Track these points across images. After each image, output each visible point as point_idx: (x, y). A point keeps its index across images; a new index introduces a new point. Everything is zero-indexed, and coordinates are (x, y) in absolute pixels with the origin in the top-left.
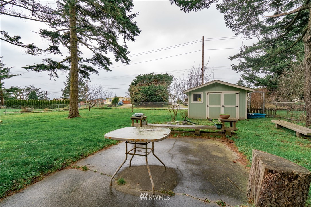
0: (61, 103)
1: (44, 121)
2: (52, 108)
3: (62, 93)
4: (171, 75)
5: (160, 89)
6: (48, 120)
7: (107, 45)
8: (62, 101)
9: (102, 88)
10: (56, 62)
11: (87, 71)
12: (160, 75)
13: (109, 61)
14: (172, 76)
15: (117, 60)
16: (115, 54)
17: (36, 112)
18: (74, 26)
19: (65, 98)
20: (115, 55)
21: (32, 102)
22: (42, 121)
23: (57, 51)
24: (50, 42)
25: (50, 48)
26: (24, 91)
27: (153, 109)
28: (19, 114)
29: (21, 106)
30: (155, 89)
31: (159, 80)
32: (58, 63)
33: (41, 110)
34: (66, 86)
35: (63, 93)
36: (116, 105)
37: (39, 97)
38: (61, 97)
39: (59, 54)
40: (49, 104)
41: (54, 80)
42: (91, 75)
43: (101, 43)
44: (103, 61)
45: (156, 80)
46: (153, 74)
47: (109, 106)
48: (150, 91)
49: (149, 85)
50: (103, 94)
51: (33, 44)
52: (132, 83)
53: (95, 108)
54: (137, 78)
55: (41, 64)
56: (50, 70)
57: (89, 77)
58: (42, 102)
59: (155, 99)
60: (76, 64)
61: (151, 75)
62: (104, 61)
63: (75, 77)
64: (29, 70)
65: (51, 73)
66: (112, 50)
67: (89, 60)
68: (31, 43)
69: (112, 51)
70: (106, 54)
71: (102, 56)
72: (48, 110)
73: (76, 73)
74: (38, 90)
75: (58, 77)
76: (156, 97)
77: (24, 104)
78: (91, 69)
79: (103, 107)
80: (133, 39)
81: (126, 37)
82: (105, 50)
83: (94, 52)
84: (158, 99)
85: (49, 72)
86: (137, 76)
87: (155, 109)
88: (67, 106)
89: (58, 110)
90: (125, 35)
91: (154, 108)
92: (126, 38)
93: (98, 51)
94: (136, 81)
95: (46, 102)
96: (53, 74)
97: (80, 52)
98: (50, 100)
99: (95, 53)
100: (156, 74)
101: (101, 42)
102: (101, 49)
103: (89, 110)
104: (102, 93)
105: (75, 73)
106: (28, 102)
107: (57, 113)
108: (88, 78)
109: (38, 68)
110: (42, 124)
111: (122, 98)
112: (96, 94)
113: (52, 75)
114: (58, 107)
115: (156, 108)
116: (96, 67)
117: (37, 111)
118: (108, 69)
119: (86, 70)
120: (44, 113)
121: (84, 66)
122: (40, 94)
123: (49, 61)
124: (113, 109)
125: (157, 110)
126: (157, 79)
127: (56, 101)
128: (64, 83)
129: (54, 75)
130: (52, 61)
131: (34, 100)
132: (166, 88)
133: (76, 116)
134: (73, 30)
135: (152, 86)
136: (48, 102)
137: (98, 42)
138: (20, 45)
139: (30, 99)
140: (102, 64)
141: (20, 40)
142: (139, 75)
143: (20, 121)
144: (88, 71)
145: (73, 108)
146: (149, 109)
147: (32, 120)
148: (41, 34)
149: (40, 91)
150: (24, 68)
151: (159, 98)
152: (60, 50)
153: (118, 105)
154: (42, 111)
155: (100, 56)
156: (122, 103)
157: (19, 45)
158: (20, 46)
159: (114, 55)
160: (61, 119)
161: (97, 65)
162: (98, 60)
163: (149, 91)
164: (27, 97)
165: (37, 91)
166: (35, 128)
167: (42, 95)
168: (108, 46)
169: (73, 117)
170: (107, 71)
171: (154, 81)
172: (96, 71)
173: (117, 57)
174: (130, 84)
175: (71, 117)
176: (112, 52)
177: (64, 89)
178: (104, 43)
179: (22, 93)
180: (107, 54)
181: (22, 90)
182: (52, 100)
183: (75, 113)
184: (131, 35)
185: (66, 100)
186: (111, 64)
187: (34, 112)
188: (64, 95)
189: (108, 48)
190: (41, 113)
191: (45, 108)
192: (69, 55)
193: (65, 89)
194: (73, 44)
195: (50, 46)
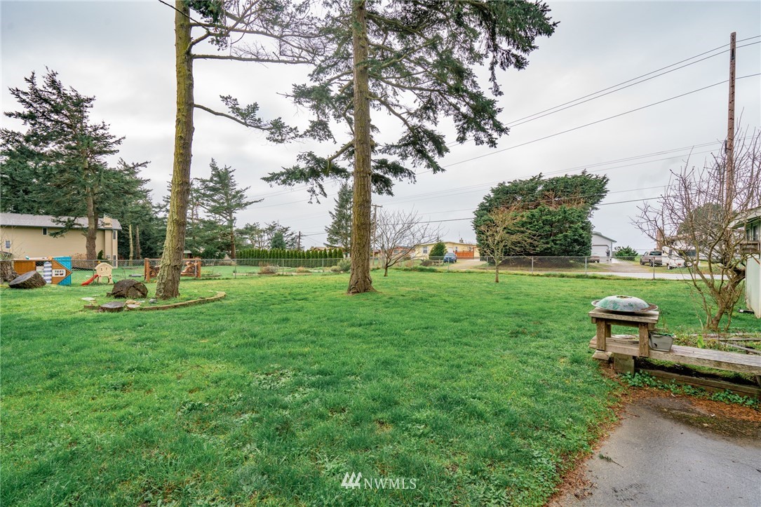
0: (326, 256)
1: (299, 297)
2: (309, 267)
3: (326, 235)
4: (601, 176)
5: (565, 218)
6: (308, 296)
7: (439, 100)
8: (328, 252)
9: (415, 220)
10: (323, 159)
11: (387, 176)
12: (562, 179)
13: (443, 142)
14: (604, 178)
15: (461, 140)
16: (457, 123)
17: (282, 275)
18: (362, 60)
19: (331, 246)
20: (458, 126)
21: (277, 253)
22: (296, 297)
23: (325, 132)
24: (312, 112)
25: (310, 127)
26: (264, 232)
27: (554, 276)
28: (256, 277)
29: (259, 261)
30: (549, 217)
31: (560, 193)
32: (326, 162)
33: (292, 271)
34: (333, 221)
35: (329, 235)
36: (440, 261)
37: (287, 243)
38: (324, 244)
39: (329, 140)
40: (304, 257)
41: (318, 202)
42: (397, 183)
43: (423, 97)
44: (427, 145)
45: (551, 192)
46: (540, 176)
47: (425, 263)
48: (536, 223)
49: (528, 209)
50: (418, 235)
51: (280, 118)
52: (482, 205)
53: (397, 269)
54: (493, 191)
55: (294, 168)
56: (310, 180)
57: (392, 191)
58: (294, 253)
59: (549, 246)
60: (366, 156)
61: (536, 181)
62: (429, 147)
63: (364, 189)
64: (273, 183)
65: (312, 186)
66: (450, 112)
67: (393, 146)
68: (277, 118)
69: (450, 115)
70: (434, 125)
71: (426, 132)
72: (303, 272)
73: (366, 179)
74: (287, 229)
75: (325, 195)
76: (553, 241)
77: (264, 258)
78: (397, 169)
79: (415, 266)
80: (520, 64)
81: (496, 62)
82: (431, 114)
83: (406, 122)
84: (557, 246)
85: (309, 186)
86: (495, 186)
87: (563, 276)
88: (338, 263)
89: (322, 271)
90: (494, 57)
91: (557, 273)
92: (499, 64)
93: (414, 121)
94: (491, 200)
95: (299, 254)
96: (315, 188)
97: (373, 127)
98: (305, 250)
99: (408, 125)
100: (552, 177)
101: (424, 92)
102: (422, 116)
103: (384, 274)
104: (416, 230)
105: (364, 179)
106: (270, 254)
107: (320, 278)
108: (390, 193)
109: (288, 178)
110: (297, 307)
111: (451, 246)
112: (401, 234)
113: (314, 192)
114: (321, 266)
115: (564, 273)
116: (407, 164)
117: (285, 274)
118: (436, 168)
119: (385, 174)
120: (296, 278)
121: (383, 164)
122: (289, 239)
123: (309, 158)
124: (440, 272)
125: (568, 277)
126: (552, 190)
127: (317, 252)
128: (330, 213)
129: (318, 190)
130: (314, 158)
131: (279, 250)
132: (582, 216)
133: (365, 291)
134: (361, 71)
135: (541, 211)
136: (303, 253)
137: (417, 94)
138: (257, 124)
139: (273, 248)
140: (422, 154)
141: (258, 115)
142: (500, 185)
143: (254, 295)
144: (389, 176)
145: (360, 270)
146: (541, 273)
147: (276, 293)
148: (295, 97)
149: (289, 233)
150: (264, 179)
151: (561, 245)
152: (330, 129)
153: (445, 262)
154: (293, 274)
155: (419, 132)
156: (453, 257)
157: (255, 127)
158: (258, 127)
159: (455, 124)
160: (332, 294)
161: (410, 159)
162: (414, 143)
163: (530, 223)
164: (269, 245)
165: (284, 232)
166: (284, 320)
167: (293, 239)
168: (440, 103)
169: (358, 292)
170: (434, 173)
171: (544, 197)
172: (410, 174)
173: (463, 131)
174: (476, 208)
175: (355, 292)
176: (451, 118)
177: (330, 227)
178: (430, 97)
179: (262, 236)
180: (436, 124)
181: (261, 231)
182: (309, 249)
183: (363, 282)
184: (514, 51)
185: (336, 250)
186: (447, 150)
187: (279, 275)
188: (330, 238)
189: (439, 107)
190: (291, 278)
191: (299, 267)
192: (348, 139)
193: (332, 226)
194: (361, 105)
195: (311, 122)
